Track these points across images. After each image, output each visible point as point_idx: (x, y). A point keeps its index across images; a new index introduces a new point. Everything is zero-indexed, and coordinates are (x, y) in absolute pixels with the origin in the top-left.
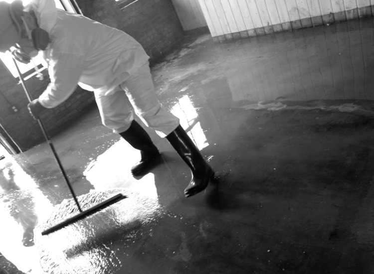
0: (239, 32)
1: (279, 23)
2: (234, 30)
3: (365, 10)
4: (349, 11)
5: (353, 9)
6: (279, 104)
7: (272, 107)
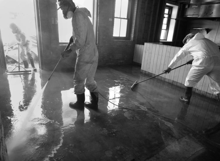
0: (152, 73)
1: (169, 79)
2: (150, 72)
3: (204, 93)
4: (198, 90)
5: (199, 90)
6: (145, 108)
7: (142, 107)
